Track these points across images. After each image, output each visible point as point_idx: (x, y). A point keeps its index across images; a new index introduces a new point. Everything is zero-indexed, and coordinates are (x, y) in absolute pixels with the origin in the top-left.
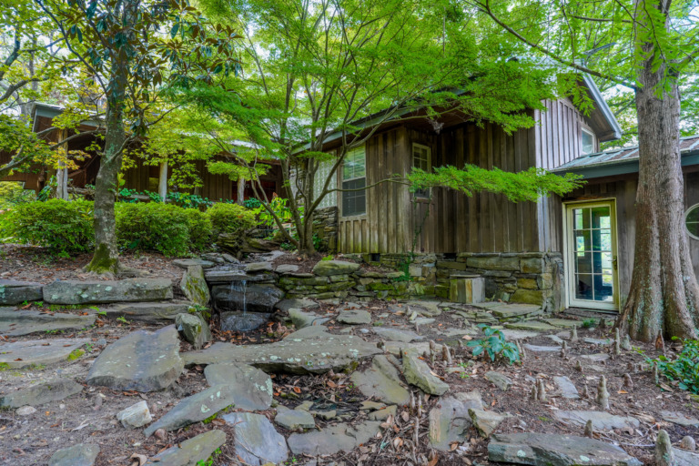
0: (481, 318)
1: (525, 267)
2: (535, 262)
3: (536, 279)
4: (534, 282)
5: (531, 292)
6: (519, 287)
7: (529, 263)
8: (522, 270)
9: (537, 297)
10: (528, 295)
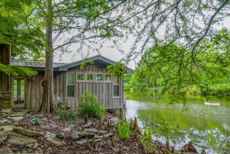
0: (3, 115)
1: (5, 97)
2: (9, 95)
3: (8, 100)
4: (8, 101)
5: (7, 105)
6: (2, 104)
7: (7, 95)
8: (4, 98)
9: (9, 106)
10: (6, 106)
